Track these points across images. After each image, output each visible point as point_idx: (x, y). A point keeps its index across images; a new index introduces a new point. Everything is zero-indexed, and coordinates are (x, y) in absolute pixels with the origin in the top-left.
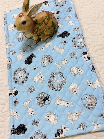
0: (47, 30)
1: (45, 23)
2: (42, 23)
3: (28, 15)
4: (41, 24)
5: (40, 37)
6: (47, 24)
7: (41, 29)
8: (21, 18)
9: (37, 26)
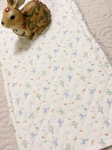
0: (40, 21)
1: (35, 13)
2: (33, 13)
3: (15, 9)
4: (31, 16)
5: (34, 31)
6: (38, 14)
7: (32, 22)
8: (8, 13)
9: (28, 18)
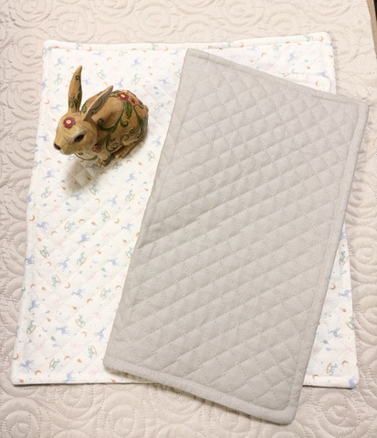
0: (128, 137)
1: (122, 123)
4: (114, 129)
6: (127, 124)
7: (114, 139)
8: (71, 129)
